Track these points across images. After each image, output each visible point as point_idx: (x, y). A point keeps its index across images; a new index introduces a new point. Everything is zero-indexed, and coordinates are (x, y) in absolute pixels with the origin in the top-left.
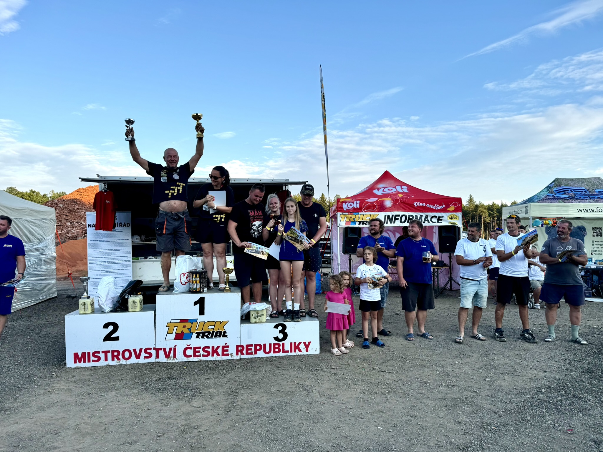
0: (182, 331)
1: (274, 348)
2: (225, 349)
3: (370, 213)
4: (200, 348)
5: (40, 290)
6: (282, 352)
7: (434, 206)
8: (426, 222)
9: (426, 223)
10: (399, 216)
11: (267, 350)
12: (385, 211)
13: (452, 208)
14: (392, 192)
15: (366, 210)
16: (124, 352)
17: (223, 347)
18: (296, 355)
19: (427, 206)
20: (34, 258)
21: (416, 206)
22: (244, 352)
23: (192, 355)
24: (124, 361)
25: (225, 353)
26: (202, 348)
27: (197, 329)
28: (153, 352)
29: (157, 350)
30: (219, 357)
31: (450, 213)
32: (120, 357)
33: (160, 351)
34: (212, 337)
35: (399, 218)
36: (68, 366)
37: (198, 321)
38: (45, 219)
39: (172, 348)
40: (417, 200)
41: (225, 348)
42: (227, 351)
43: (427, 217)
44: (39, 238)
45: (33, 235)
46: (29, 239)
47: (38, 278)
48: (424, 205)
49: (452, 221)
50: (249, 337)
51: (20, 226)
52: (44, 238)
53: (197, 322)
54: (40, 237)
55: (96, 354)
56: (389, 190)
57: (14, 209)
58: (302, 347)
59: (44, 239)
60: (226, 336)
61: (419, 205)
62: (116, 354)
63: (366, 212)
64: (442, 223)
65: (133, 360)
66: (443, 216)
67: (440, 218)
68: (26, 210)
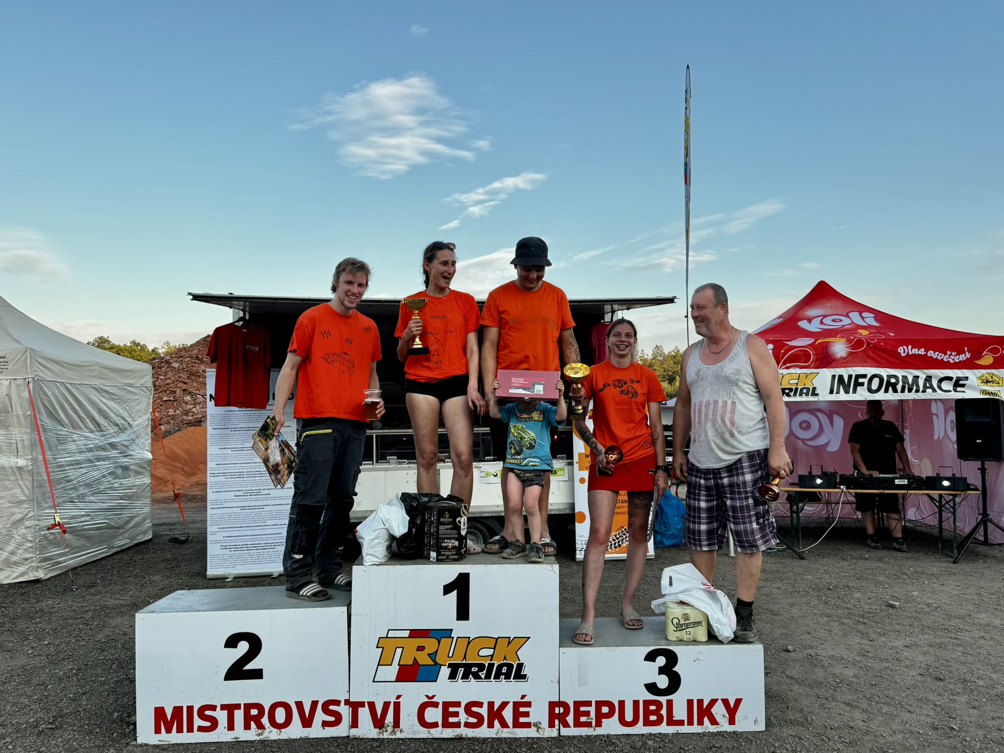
0: (415, 659)
1: (647, 713)
2: (522, 709)
3: (798, 371)
4: (458, 704)
5: (118, 528)
6: (668, 724)
7: (946, 354)
8: (929, 391)
9: (929, 394)
10: (864, 376)
11: (629, 717)
12: (832, 365)
13: (988, 359)
14: (844, 326)
15: (788, 365)
16: (274, 707)
17: (517, 705)
18: (704, 734)
19: (929, 355)
20: (107, 463)
21: (903, 355)
22: (570, 719)
23: (440, 723)
24: (275, 730)
25: (522, 720)
26: (463, 705)
27: (450, 655)
28: (345, 711)
29: (355, 706)
30: (505, 730)
31: (984, 371)
32: (265, 720)
33: (360, 709)
34: (488, 677)
35: (865, 381)
36: (140, 740)
37: (454, 635)
38: (131, 385)
39: (390, 702)
40: (906, 343)
41: (521, 707)
42: (527, 714)
43: (929, 379)
44: (118, 422)
45: (106, 417)
46: (99, 425)
47: (114, 503)
48: (922, 352)
49: (988, 388)
50: (582, 682)
51: (80, 398)
52: (129, 424)
53: (450, 637)
54: (120, 421)
55: (207, 713)
56: (834, 320)
57: (69, 364)
58: (719, 711)
59: (127, 426)
60: (524, 677)
61: (910, 353)
62: (254, 712)
63: (788, 368)
64: (964, 392)
65: (296, 731)
66: (967, 378)
67: (961, 382)
68: (94, 368)
